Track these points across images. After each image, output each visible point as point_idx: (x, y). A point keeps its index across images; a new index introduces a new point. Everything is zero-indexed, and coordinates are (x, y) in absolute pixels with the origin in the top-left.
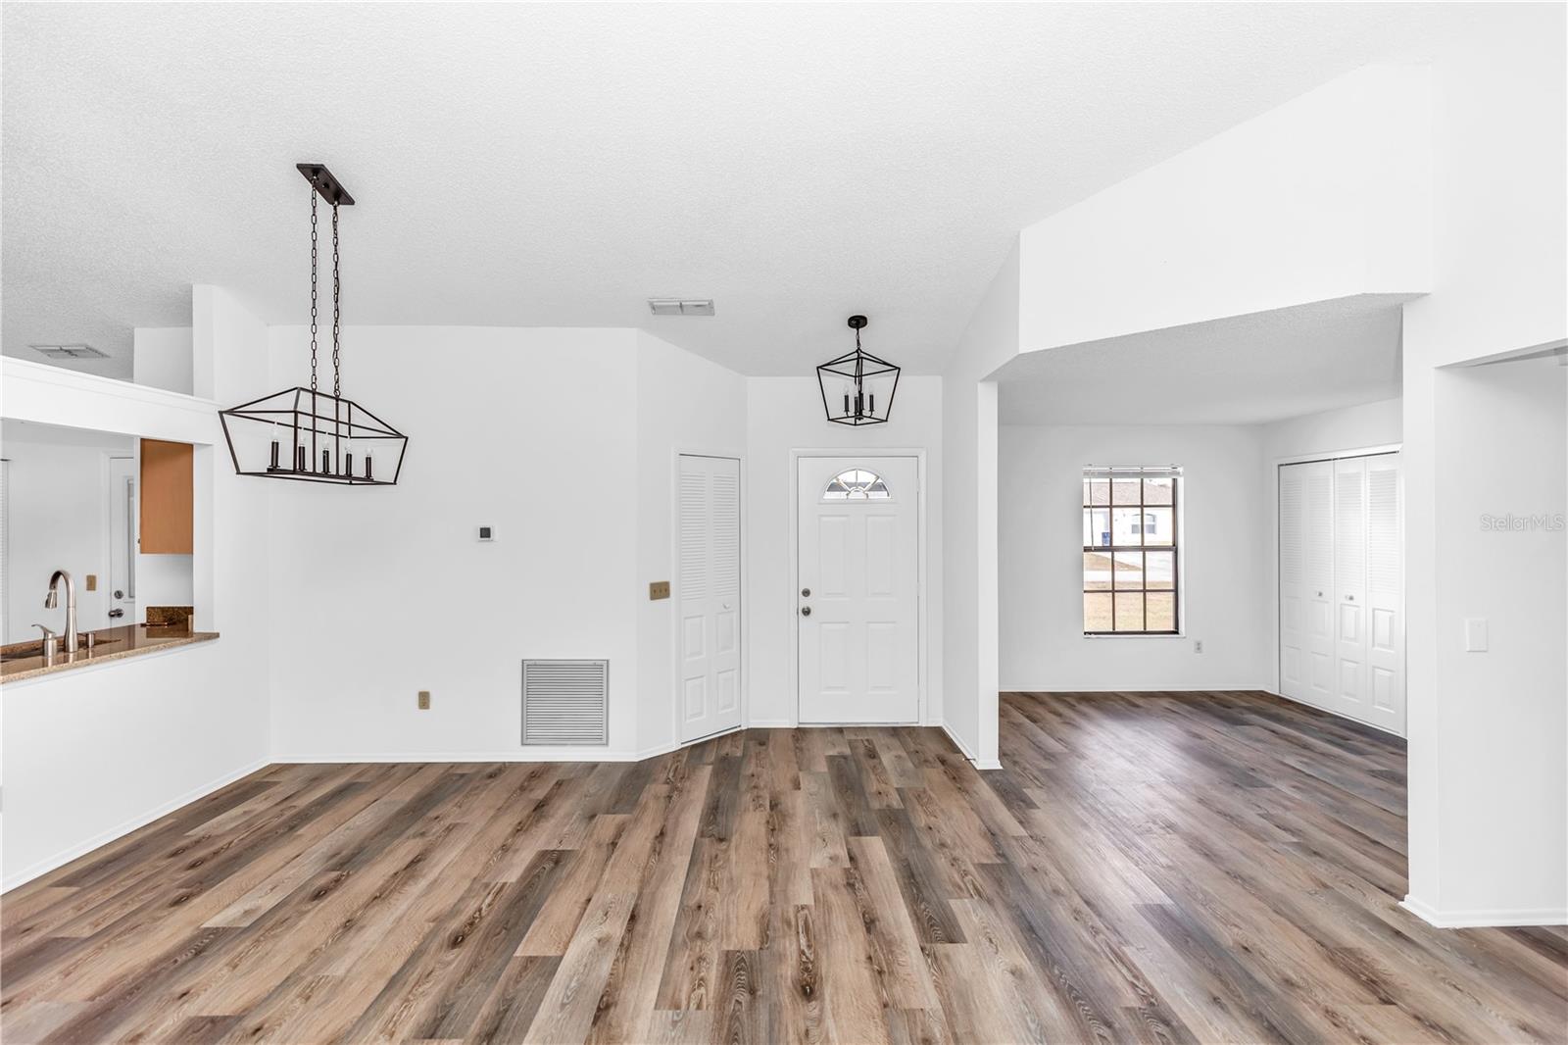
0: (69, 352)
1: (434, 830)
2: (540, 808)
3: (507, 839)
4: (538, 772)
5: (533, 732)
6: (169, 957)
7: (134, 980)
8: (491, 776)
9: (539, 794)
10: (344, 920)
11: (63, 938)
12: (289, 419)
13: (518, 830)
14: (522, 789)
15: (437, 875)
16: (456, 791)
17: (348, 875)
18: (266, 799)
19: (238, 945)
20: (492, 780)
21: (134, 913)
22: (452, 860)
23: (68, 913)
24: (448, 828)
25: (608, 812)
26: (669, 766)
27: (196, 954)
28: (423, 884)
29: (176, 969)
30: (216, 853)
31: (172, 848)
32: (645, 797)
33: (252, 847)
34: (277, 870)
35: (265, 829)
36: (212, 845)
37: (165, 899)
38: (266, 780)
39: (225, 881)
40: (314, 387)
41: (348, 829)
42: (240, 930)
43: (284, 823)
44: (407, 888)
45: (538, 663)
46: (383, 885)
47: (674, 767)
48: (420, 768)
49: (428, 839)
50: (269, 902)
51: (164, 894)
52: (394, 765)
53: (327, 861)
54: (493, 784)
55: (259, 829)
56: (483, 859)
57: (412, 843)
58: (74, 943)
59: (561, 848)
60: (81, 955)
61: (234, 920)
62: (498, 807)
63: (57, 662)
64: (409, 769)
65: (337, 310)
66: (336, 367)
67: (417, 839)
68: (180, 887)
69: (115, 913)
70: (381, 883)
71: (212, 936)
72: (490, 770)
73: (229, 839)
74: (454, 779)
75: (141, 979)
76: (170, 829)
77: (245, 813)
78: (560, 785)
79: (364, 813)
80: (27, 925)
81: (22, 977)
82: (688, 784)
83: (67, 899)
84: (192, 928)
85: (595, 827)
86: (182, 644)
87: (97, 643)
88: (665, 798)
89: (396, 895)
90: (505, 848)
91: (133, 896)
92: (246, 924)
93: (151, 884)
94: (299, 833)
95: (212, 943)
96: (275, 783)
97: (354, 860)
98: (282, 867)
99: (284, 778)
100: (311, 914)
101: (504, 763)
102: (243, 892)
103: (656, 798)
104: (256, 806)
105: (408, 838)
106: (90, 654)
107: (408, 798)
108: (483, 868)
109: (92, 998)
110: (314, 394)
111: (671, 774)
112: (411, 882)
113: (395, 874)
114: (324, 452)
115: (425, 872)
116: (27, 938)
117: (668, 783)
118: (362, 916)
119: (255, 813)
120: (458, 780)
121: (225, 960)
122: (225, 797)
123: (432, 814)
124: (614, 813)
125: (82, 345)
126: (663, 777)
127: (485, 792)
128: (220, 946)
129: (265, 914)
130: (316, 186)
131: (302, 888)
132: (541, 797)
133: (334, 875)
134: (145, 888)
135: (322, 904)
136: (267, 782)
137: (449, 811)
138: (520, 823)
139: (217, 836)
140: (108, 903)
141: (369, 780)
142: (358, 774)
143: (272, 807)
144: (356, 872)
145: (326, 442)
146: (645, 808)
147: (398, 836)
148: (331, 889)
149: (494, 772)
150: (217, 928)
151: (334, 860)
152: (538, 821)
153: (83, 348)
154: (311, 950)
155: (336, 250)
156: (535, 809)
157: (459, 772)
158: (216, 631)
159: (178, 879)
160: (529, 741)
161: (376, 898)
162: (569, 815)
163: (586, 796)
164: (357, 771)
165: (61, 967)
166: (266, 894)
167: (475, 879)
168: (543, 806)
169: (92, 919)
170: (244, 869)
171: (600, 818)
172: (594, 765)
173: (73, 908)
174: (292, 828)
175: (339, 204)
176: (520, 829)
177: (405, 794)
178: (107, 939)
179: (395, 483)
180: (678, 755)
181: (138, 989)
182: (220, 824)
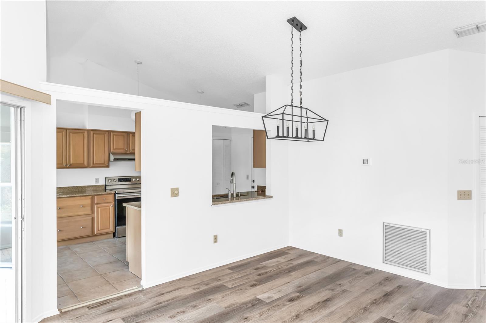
0: (241, 105)
1: (337, 290)
2: (387, 296)
3: (367, 305)
4: (390, 278)
5: (389, 258)
6: (245, 303)
7: (236, 307)
8: (367, 273)
9: (388, 289)
10: (297, 314)
11: (225, 286)
12: (280, 117)
13: (374, 303)
14: (380, 284)
15: (334, 309)
16: (350, 276)
17: (302, 296)
18: (284, 258)
19: (264, 308)
20: (367, 275)
21: (242, 285)
22: (341, 306)
23: (228, 278)
24: (343, 291)
25: (424, 310)
26: (470, 297)
27: (253, 306)
28: (327, 311)
29: (247, 308)
30: (266, 273)
31: (256, 267)
32: (449, 310)
33: (277, 274)
34: (281, 286)
35: (282, 269)
36: (266, 269)
37: (250, 283)
38: (286, 251)
39: (266, 284)
40: (292, 104)
41: (307, 278)
42: (266, 303)
43: (288, 269)
44: (321, 310)
45: (391, 225)
46: (313, 306)
47: (473, 299)
48: (338, 261)
49: (334, 292)
50: (276, 296)
51: (250, 281)
52: (329, 258)
53: (297, 288)
54: (367, 277)
55: (280, 268)
56: (355, 310)
57: (327, 292)
58: (227, 288)
59: (393, 320)
60: (227, 293)
61: (265, 298)
62: (367, 289)
63: (231, 200)
64: (334, 260)
65: (301, 73)
66: (301, 95)
67: (330, 291)
68: (255, 281)
69: (238, 283)
70: (312, 304)
71: (258, 301)
72: (367, 270)
73: (270, 269)
74: (351, 270)
75: (238, 308)
76: (257, 260)
77: (278, 261)
78: (400, 287)
79: (314, 273)
80: (219, 278)
81: (214, 293)
82: (481, 312)
83: (230, 274)
84: (254, 296)
85: (414, 316)
86: (262, 199)
87: (241, 195)
88: (463, 314)
89: (316, 312)
90: (366, 309)
91: (243, 279)
92: (268, 302)
93: (248, 277)
94: (291, 274)
95: (257, 304)
96: (289, 253)
97: (306, 291)
98: (283, 285)
99: (292, 252)
100: (287, 307)
101: (374, 269)
102: (270, 289)
103: (457, 313)
104: (281, 260)
105: (327, 289)
106: (239, 199)
107: (331, 273)
108: (353, 315)
109: (226, 308)
110: (292, 107)
111: (470, 303)
112: (323, 308)
113: (319, 303)
114: (296, 129)
115: (330, 306)
116: (218, 282)
117: (467, 307)
118: (303, 314)
119: (280, 262)
120: (352, 271)
121: (259, 311)
122: (274, 254)
123: (339, 283)
124: (428, 313)
125: (243, 103)
126: (464, 302)
127: (363, 280)
128: (259, 306)
129: (273, 301)
130: (293, 26)
131: (287, 295)
132: (389, 291)
133: (298, 294)
134: (246, 278)
135: (291, 304)
136: (287, 252)
137: (345, 283)
138: (376, 300)
139: (268, 267)
140: (237, 279)
141: (318, 261)
142: (316, 257)
143: (285, 262)
144: (305, 296)
145: (296, 125)
146: (448, 316)
147: (324, 287)
148: (296, 300)
149: (369, 272)
150: (260, 299)
151: (300, 289)
152: (385, 302)
153: (244, 103)
154: (284, 320)
155: (301, 49)
156: (384, 296)
157: (354, 267)
158: (272, 195)
159: (255, 278)
160: (386, 262)
161: (309, 310)
162: (401, 305)
163: (413, 298)
164: (315, 256)
165: (222, 294)
166: (276, 293)
167: (349, 318)
168: (389, 295)
169: (232, 282)
170: (272, 282)
171: (418, 312)
172: (421, 283)
173: (230, 277)
174: (289, 272)
175: (302, 30)
176: (375, 303)
177: (330, 271)
178: (234, 290)
179: (323, 140)
180: (477, 293)
181: (236, 310)
182: (271, 263)
